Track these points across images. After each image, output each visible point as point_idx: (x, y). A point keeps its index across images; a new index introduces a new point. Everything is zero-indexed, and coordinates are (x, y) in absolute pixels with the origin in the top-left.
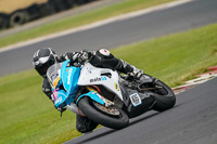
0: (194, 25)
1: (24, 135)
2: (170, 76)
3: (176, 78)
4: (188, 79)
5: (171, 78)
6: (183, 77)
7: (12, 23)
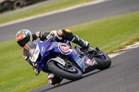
0: (132, 10)
1: (21, 78)
2: (116, 42)
3: (119, 44)
4: (127, 45)
5: (116, 44)
6: (124, 44)
7: (15, 6)
